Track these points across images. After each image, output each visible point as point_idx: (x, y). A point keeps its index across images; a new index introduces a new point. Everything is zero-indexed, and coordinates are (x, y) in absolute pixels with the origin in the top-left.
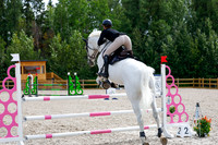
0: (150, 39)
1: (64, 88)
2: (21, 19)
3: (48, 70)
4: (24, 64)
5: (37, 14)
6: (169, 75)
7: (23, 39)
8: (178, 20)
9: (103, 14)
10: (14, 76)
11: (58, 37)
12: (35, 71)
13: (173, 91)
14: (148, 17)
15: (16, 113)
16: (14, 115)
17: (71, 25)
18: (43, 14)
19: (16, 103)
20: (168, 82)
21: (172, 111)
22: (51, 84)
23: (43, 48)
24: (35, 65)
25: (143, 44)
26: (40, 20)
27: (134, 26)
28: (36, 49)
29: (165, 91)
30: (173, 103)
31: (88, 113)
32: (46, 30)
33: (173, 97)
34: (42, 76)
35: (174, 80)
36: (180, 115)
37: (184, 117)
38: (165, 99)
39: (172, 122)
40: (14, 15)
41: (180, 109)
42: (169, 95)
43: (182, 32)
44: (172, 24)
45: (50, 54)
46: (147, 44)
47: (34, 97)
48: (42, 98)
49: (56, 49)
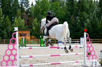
0: (79, 21)
1: (38, 43)
2: (19, 11)
3: (31, 35)
4: (20, 32)
5: (26, 9)
6: (88, 38)
7: (19, 21)
8: (92, 12)
9: (57, 9)
10: (15, 37)
11: (36, 20)
12: (25, 35)
13: (90, 45)
14: (78, 10)
15: (16, 55)
16: (15, 56)
17: (42, 14)
18: (29, 9)
19: (16, 50)
20: (87, 40)
21: (89, 54)
22: (32, 41)
23: (29, 25)
24: (25, 32)
25: (76, 23)
26: (27, 12)
27: (71, 15)
28: (25, 25)
29: (86, 45)
30: (89, 50)
31: (50, 55)
32: (30, 16)
33: (89, 47)
34: (28, 37)
35: (90, 40)
36: (93, 56)
37: (94, 57)
38: (86, 48)
39: (89, 59)
40: (15, 9)
41: (93, 53)
42: (88, 47)
43: (94, 17)
44: (89, 14)
45: (32, 28)
46: (77, 23)
47: (24, 47)
48: (28, 47)
49: (35, 25)
